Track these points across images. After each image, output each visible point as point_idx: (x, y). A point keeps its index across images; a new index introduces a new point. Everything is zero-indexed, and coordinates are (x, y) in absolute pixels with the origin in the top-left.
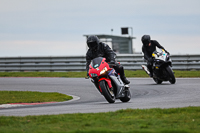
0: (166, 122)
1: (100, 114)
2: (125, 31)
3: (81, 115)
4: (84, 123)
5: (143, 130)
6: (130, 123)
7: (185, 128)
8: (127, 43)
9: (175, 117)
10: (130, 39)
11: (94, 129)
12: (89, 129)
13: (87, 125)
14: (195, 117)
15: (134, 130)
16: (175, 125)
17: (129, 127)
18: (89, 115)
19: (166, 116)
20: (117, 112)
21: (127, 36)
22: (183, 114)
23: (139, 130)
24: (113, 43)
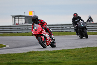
0: (51, 57)
3: (10, 54)
4: (11, 58)
5: (40, 61)
6: (34, 58)
7: (61, 60)
9: (56, 55)
12: (14, 61)
13: (13, 59)
14: (65, 55)
15: (35, 61)
16: (56, 58)
17: (33, 60)
18: (14, 54)
19: (51, 54)
20: (27, 53)
22: (59, 53)
23: (38, 61)
24: (25, 19)
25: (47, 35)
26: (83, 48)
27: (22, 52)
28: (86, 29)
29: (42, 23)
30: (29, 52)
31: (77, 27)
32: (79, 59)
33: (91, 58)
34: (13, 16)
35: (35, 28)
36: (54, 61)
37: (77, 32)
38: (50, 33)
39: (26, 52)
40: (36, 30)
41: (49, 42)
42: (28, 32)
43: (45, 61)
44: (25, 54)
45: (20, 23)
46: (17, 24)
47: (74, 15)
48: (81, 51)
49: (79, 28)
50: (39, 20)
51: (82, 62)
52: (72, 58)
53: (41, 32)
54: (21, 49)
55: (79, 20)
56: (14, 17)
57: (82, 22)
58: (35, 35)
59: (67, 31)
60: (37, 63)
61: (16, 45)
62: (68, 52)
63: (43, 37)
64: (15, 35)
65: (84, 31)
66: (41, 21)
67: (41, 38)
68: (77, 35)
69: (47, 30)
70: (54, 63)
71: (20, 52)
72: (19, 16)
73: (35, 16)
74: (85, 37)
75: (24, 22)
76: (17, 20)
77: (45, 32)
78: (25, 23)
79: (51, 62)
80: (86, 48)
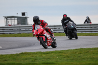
0: (44, 58)
1: (12, 55)
2: (23, 14)
3: (3, 55)
5: (33, 62)
6: (26, 59)
7: (54, 61)
8: (25, 20)
9: (48, 56)
10: (26, 18)
11: (9, 62)
12: (6, 62)
13: (5, 60)
14: (58, 56)
15: (28, 62)
16: (48, 59)
17: (26, 61)
18: (6, 55)
19: (44, 55)
20: (20, 54)
21: (24, 16)
22: (52, 54)
23: (31, 62)
24: (18, 20)
25: (48, 36)
26: (76, 49)
27: (15, 53)
28: (76, 30)
29: (43, 24)
30: (22, 53)
31: (66, 28)
32: (72, 60)
33: (84, 59)
34: (5, 17)
35: (36, 29)
36: (46, 62)
37: (66, 33)
38: (51, 34)
39: (18, 53)
40: (37, 31)
41: (50, 42)
42: (20, 33)
43: (37, 62)
44: (17, 55)
45: (12, 24)
46: (9, 25)
47: (64, 16)
48: (74, 52)
49: (69, 29)
50: (40, 21)
51: (75, 63)
52: (65, 59)
53: (42, 32)
54: (13, 50)
55: (69, 21)
56: (7, 18)
57: (72, 23)
58: (37, 35)
59: (59, 32)
60: (29, 64)
61: (8, 46)
62: (61, 53)
63: (44, 37)
64: (8, 36)
65: (73, 32)
66: (42, 21)
67: (43, 39)
68: (67, 36)
69: (48, 31)
70: (47, 64)
71: (13, 53)
72: (11, 17)
73: (36, 17)
74: (74, 38)
75: (16, 23)
76: (9, 21)
77: (46, 33)
78: (18, 24)
79: (44, 63)
80: (79, 49)
